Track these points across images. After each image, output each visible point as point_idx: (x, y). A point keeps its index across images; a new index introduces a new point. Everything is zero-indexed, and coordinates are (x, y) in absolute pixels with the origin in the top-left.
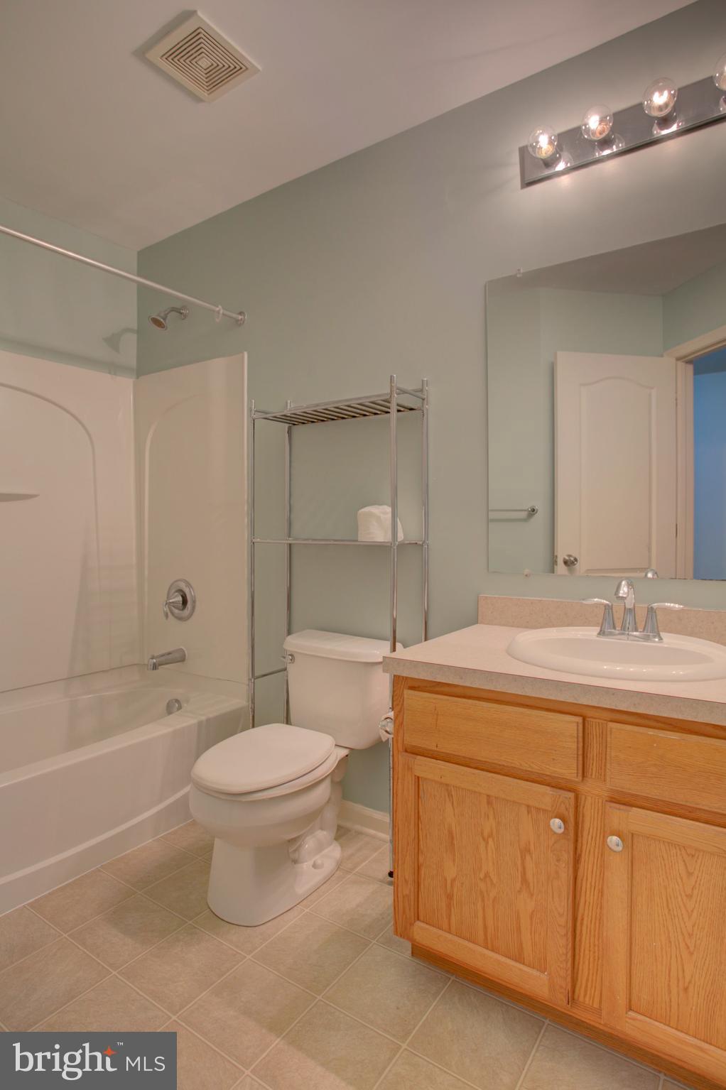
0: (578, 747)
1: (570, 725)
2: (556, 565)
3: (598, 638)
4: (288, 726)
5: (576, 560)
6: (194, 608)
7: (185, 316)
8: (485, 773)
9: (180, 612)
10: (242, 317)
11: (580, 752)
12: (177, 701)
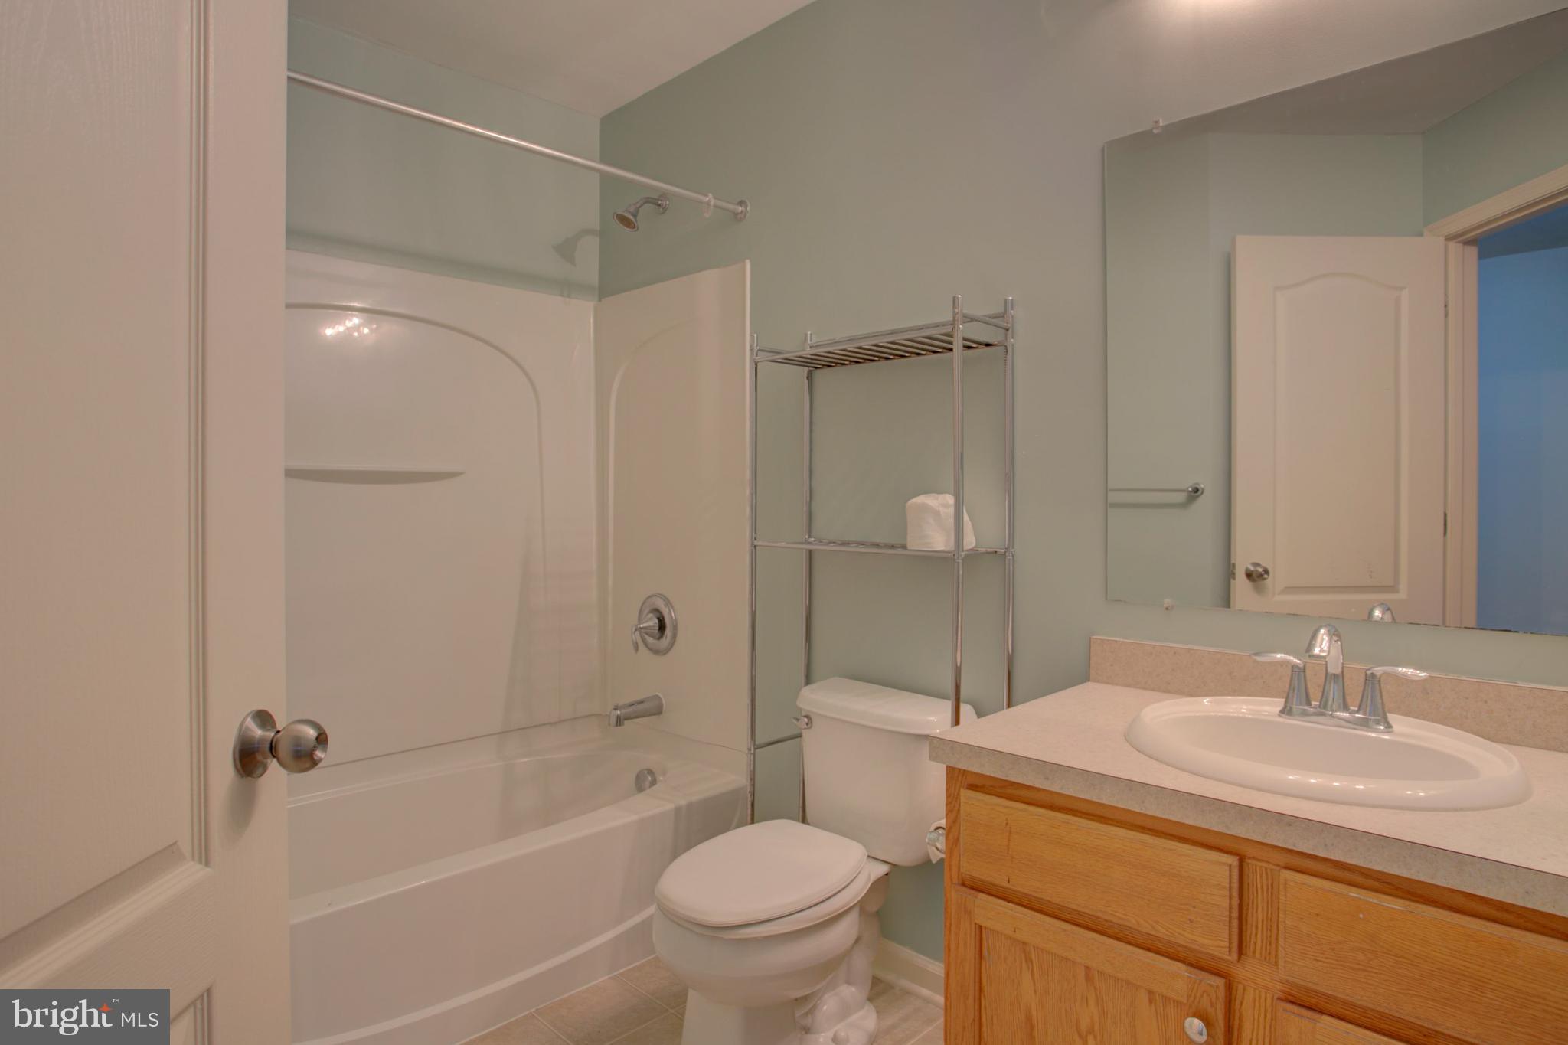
0: (1230, 908)
1: (1218, 868)
2: (1234, 579)
3: (1281, 720)
4: (804, 826)
5: (1266, 572)
6: (674, 636)
7: (665, 209)
8: (1081, 931)
9: (656, 641)
10: (743, 208)
11: (1235, 914)
12: (650, 772)
